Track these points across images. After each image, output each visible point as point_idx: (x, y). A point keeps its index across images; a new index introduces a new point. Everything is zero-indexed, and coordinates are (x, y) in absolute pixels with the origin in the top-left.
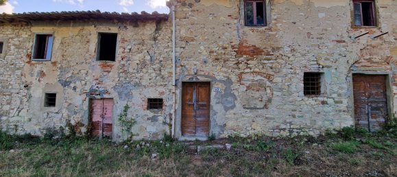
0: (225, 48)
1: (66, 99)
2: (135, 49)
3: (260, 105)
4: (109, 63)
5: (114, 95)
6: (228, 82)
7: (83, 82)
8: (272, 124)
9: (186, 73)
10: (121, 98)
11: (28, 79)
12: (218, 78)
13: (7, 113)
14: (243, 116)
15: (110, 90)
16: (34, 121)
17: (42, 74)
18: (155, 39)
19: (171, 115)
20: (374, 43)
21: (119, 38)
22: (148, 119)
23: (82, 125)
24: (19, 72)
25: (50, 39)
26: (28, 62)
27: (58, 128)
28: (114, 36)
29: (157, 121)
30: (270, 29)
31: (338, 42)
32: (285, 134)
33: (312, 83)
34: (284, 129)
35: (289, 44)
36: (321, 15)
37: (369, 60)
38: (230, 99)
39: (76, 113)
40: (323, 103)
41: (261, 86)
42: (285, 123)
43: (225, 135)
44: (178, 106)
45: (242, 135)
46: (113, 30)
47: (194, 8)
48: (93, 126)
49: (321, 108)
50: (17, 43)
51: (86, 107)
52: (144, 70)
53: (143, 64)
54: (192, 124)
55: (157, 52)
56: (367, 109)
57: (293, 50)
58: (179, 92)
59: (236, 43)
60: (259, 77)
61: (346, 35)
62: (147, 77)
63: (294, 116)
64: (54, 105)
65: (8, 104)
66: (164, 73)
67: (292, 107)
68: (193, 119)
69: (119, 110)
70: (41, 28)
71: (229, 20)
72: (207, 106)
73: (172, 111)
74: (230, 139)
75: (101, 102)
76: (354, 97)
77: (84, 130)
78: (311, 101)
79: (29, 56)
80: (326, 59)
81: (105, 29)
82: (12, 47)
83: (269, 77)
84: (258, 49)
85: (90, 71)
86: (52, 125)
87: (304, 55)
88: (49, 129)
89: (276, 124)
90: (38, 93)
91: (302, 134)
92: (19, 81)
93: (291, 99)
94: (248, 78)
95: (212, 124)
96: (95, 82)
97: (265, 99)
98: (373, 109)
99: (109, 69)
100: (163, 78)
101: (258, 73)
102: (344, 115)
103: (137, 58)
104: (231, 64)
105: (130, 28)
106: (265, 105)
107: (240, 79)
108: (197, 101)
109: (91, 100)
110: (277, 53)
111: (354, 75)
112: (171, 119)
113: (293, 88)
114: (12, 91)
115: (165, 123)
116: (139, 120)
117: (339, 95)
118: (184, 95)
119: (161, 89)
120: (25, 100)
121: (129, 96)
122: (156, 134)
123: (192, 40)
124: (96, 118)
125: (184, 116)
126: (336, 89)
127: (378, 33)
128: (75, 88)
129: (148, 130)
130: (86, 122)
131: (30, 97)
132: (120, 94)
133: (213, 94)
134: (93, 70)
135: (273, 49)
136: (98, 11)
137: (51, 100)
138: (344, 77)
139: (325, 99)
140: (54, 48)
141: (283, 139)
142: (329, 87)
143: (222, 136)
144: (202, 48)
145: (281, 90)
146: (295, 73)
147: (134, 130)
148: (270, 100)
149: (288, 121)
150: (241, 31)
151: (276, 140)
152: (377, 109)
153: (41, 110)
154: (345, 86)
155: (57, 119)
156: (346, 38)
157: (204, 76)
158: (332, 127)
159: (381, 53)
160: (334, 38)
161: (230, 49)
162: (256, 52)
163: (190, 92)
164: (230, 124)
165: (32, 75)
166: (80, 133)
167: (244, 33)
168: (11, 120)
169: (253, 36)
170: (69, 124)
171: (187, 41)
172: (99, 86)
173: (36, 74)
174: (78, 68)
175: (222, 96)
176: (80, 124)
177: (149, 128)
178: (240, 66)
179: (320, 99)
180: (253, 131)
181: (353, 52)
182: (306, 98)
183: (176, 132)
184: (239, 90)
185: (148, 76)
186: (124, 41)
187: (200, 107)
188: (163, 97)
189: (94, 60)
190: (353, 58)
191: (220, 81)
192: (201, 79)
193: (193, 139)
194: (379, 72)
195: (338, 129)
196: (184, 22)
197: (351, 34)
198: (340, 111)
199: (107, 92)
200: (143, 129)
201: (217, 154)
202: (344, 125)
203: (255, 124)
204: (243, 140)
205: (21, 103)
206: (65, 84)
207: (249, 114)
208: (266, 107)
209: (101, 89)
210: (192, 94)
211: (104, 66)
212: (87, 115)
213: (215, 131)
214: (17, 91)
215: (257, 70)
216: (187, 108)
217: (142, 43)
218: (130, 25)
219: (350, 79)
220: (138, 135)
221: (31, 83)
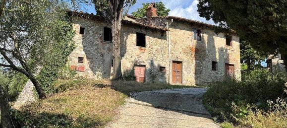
0: (187, 48)
5: (146, 64)
6: (188, 62)
7: (131, 56)
9: (174, 57)
10: (149, 65)
11: (103, 51)
12: (185, 60)
16: (107, 74)
17: (109, 49)
19: (168, 74)
20: (231, 52)
21: (147, 37)
22: (160, 76)
26: (101, 42)
28: (144, 35)
29: (163, 77)
30: (202, 42)
38: (189, 69)
40: (217, 73)
41: (199, 65)
46: (144, 32)
47: (176, 28)
49: (216, 75)
50: (94, 30)
52: (158, 53)
53: (158, 51)
57: (209, 52)
58: (171, 65)
59: (191, 46)
61: (224, 48)
63: (209, 78)
67: (208, 74)
70: (107, 24)
72: (181, 72)
75: (139, 67)
78: (214, 72)
79: (101, 38)
81: (140, 31)
82: (91, 32)
83: (201, 62)
84: (198, 49)
87: (212, 54)
90: (108, 59)
92: (96, 52)
93: (208, 71)
95: (183, 79)
96: (137, 57)
97: (200, 70)
99: (143, 51)
100: (165, 58)
101: (198, 60)
103: (155, 47)
104: (189, 55)
105: (151, 32)
107: (192, 61)
109: (134, 65)
111: (226, 64)
113: (209, 67)
114: (93, 57)
115: (166, 78)
117: (222, 71)
119: (165, 63)
120: (101, 62)
121: (152, 65)
122: (163, 83)
123: (176, 43)
124: (136, 74)
125: (173, 76)
126: (221, 68)
127: (232, 49)
129: (160, 81)
131: (104, 61)
132: (149, 63)
133: (183, 67)
134: (135, 50)
135: (203, 51)
138: (223, 64)
144: (179, 46)
145: (205, 67)
146: (209, 61)
147: (155, 80)
148: (202, 71)
149: (207, 79)
150: (193, 41)
154: (223, 67)
159: (233, 56)
160: (220, 49)
161: (189, 48)
162: (197, 51)
163: (174, 65)
164: (189, 80)
165: (104, 49)
169: (197, 44)
171: (174, 42)
172: (139, 59)
173: (106, 49)
175: (186, 68)
178: (192, 56)
182: (212, 71)
183: (170, 82)
184: (192, 66)
185: (160, 56)
186: (149, 38)
188: (165, 66)
189: (135, 45)
190: (225, 57)
191: (186, 62)
192: (179, 60)
194: (232, 64)
199: (143, 62)
200: (158, 80)
205: (99, 64)
208: (200, 74)
211: (141, 49)
213: (184, 82)
214: (96, 57)
217: (156, 41)
221: (104, 53)
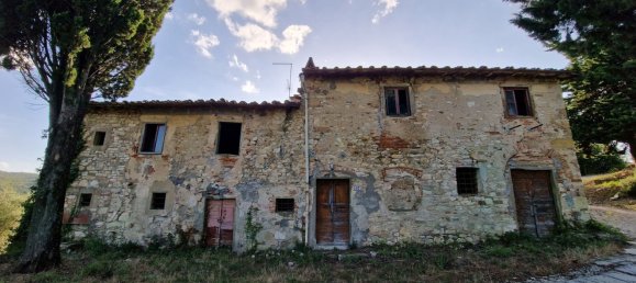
0: (365, 140)
1: (177, 200)
2: (262, 140)
3: (408, 206)
4: (232, 157)
5: (237, 194)
6: (370, 179)
7: (199, 180)
8: (422, 229)
9: (321, 169)
10: (244, 198)
11: (133, 176)
12: (358, 174)
13: (104, 217)
14: (389, 220)
15: (232, 188)
16: (137, 227)
17: (150, 170)
18: (285, 130)
19: (303, 218)
20: (531, 134)
21: (243, 129)
22: (277, 224)
23: (196, 232)
24: (122, 168)
25: (161, 129)
26: (135, 156)
27: (166, 236)
28: (239, 126)
29: (286, 225)
30: (415, 119)
31: (492, 133)
32: (440, 241)
33: (467, 180)
34: (438, 235)
35: (438, 135)
36: (471, 104)
37: (528, 154)
38: (373, 199)
39: (188, 217)
40: (481, 203)
41: (408, 184)
42: (439, 227)
43: (369, 242)
44: (312, 208)
45: (389, 242)
46: (237, 119)
47: (329, 95)
48: (208, 233)
49: (478, 209)
50: (123, 134)
51: (201, 210)
52: (273, 165)
53: (271, 159)
54: (329, 230)
55: (288, 144)
56: (532, 210)
57: (442, 143)
58: (312, 191)
59: (377, 134)
60: (405, 174)
61: (499, 126)
62: (275, 173)
63: (448, 219)
64: (162, 207)
65: (106, 206)
66: (296, 168)
67: (445, 208)
68: (330, 224)
69: (241, 213)
70: (152, 116)
71: (369, 109)
72: (346, 208)
73: (305, 214)
74: (375, 247)
75: (219, 203)
76: (516, 196)
77: (197, 237)
78: (466, 201)
79: (135, 149)
80: (481, 153)
81: (226, 118)
82: (116, 139)
83: (417, 173)
84: (402, 141)
85: (208, 167)
86: (159, 232)
87: (454, 149)
88: (155, 237)
89: (428, 229)
90: (144, 193)
91: (459, 240)
92: (121, 179)
93: (443, 199)
94: (393, 174)
95: (353, 229)
96: (213, 179)
97: (413, 198)
98: (538, 210)
99: (231, 164)
100: (294, 174)
101: (404, 169)
102: (506, 218)
103: (264, 152)
104: (373, 158)
105: (256, 117)
106: (414, 207)
107: (384, 176)
108: (334, 202)
109: (208, 200)
110: (424, 146)
111: (512, 170)
112: (304, 224)
113: (445, 187)
114: (113, 190)
115: (296, 228)
116: (265, 224)
117: (498, 194)
118: (318, 194)
119: (292, 188)
120: (128, 201)
121: (254, 195)
122: (285, 242)
123: (328, 131)
124: (213, 223)
125: (319, 220)
126: (493, 186)
127: (535, 124)
128: (188, 187)
129: (276, 237)
130: (200, 228)
131: (134, 197)
132: (243, 193)
133: (353, 193)
134: (212, 165)
135: (420, 142)
136: (223, 100)
137: (158, 201)
138: (501, 173)
139: (483, 199)
140: (166, 140)
141: (436, 246)
142: (485, 185)
143: (365, 244)
144: (339, 139)
145: (431, 188)
146: (446, 169)
147: (260, 237)
148: (419, 201)
149: (442, 225)
150: (383, 121)
151: (428, 247)
152: (544, 210)
153: (146, 213)
154: (504, 183)
155: (165, 224)
156: (500, 130)
157: (343, 172)
158: (493, 232)
159: (541, 145)
160: (486, 129)
161: (370, 141)
162: (400, 145)
163: (325, 191)
164: (374, 229)
165: (138, 171)
166: (193, 241)
167: (386, 124)
168: (108, 226)
169: (396, 127)
170: (179, 230)
171: (322, 131)
172: (219, 184)
173: (143, 170)
174: (194, 162)
175: (364, 196)
176: (193, 230)
177: (277, 235)
178: (384, 160)
179: (477, 198)
180: (401, 238)
181: (510, 144)
182: (460, 198)
183: (310, 238)
184: (383, 188)
185: (277, 172)
186: (249, 131)
187: (337, 208)
188: (294, 197)
189: (214, 153)
190: (510, 151)
191: (361, 178)
192: (339, 175)
193: (331, 248)
194: (540, 168)
195: (500, 234)
196: (319, 110)
197: (505, 125)
198: (501, 213)
199: (228, 191)
200: (270, 236)
201: (361, 262)
202: (506, 230)
203: (403, 229)
204: (390, 248)
205: (123, 204)
206: (177, 181)
207: (396, 217)
208: (415, 208)
209: (221, 188)
210: (328, 194)
211: (226, 160)
212: (202, 220)
213: (357, 238)
214: (118, 190)
215: (402, 165)
216: (323, 210)
217: (270, 134)
218: (257, 113)
219: (509, 175)
220: (264, 243)
221: (137, 180)
